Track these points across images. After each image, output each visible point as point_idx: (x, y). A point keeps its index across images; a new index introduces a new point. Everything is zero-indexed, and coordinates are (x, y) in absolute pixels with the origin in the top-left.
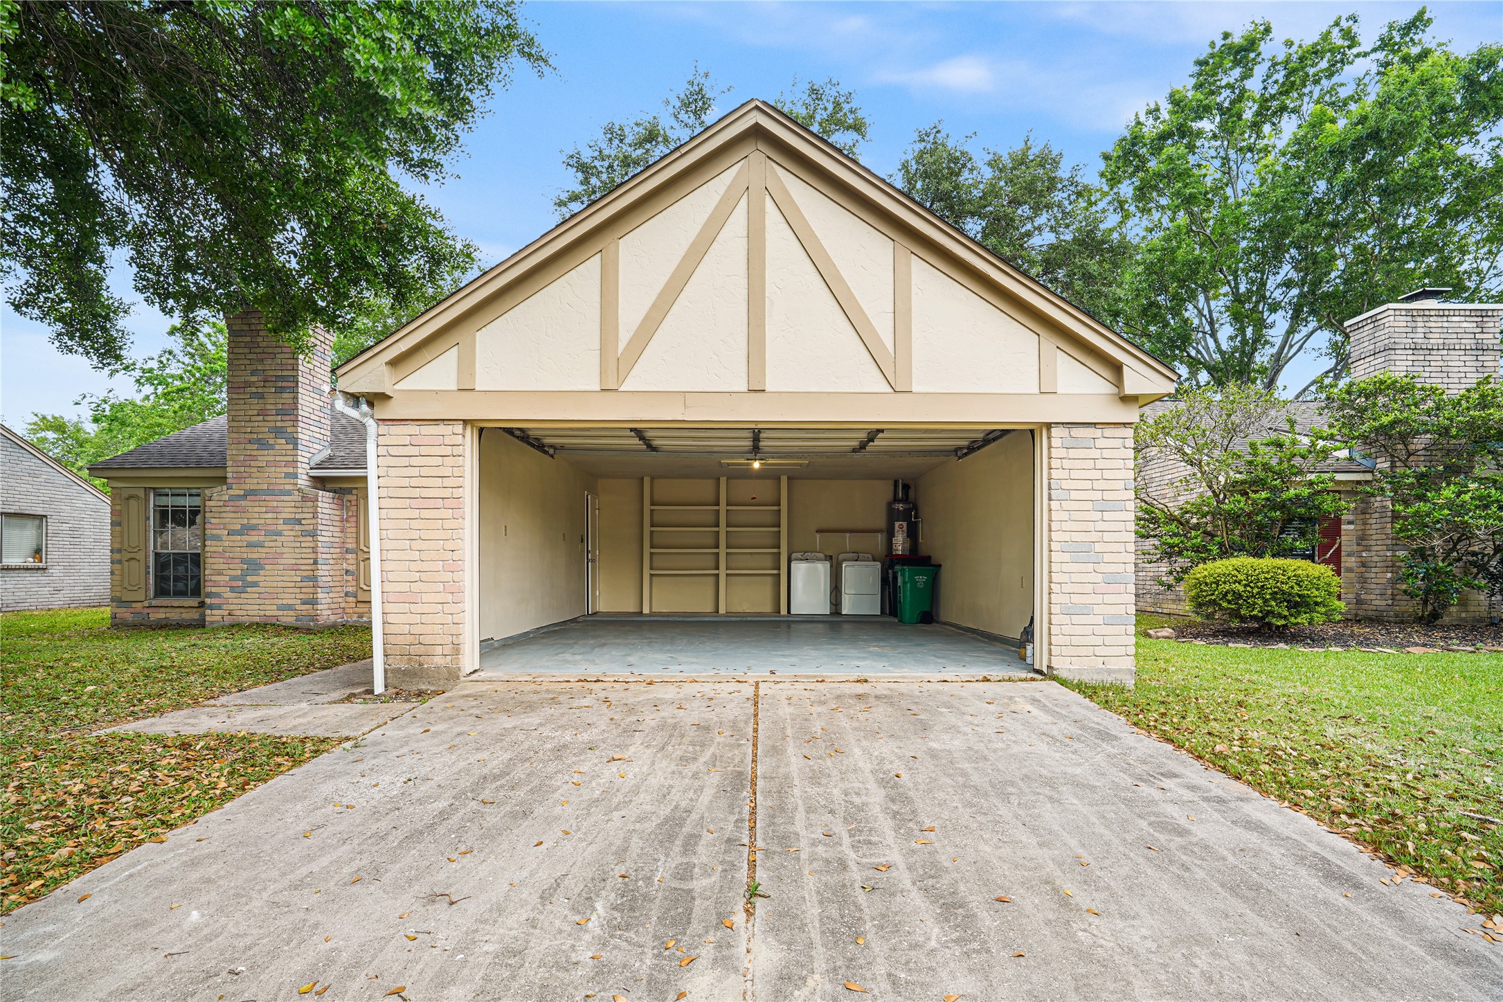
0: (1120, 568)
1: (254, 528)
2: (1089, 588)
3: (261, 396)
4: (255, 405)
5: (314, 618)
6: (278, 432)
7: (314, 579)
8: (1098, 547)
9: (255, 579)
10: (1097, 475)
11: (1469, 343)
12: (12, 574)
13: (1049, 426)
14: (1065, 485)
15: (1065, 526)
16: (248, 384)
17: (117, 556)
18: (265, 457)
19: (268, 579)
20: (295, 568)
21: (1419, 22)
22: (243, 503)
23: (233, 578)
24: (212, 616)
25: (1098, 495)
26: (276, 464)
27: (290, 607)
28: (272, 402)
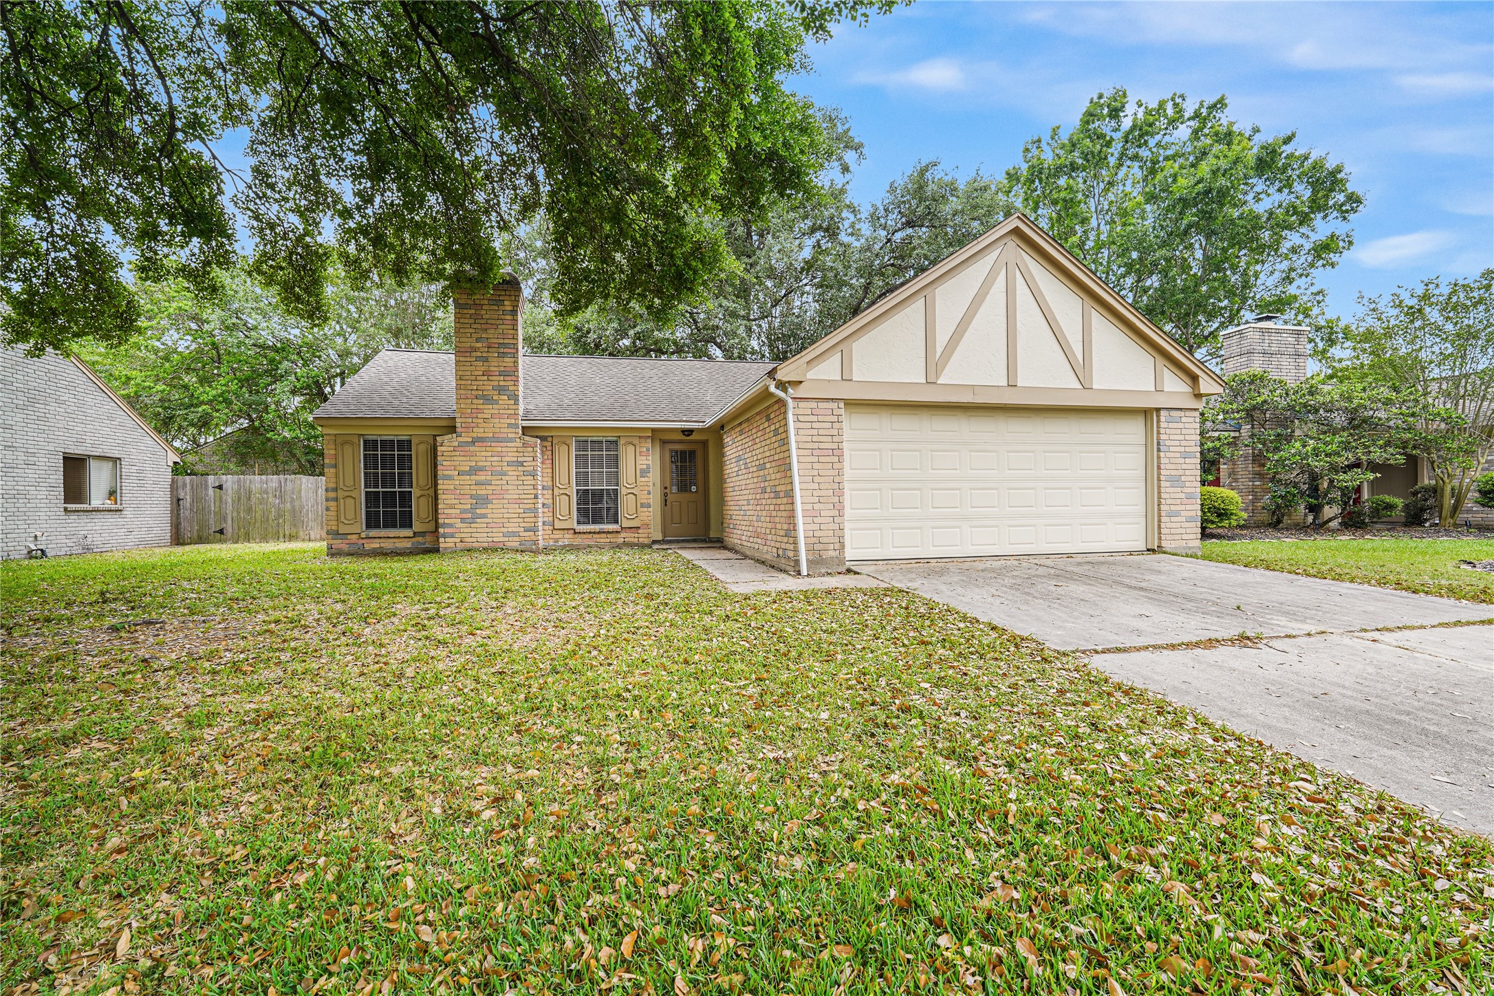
0: (1193, 490)
1: (482, 469)
2: (1179, 501)
3: (486, 360)
4: (480, 367)
5: (535, 542)
6: (501, 390)
7: (535, 510)
8: (1183, 478)
9: (483, 511)
10: (1182, 437)
11: (1291, 351)
13: (1158, 410)
14: (1168, 443)
15: (1168, 466)
16: (475, 350)
17: (332, 495)
18: (489, 410)
19: (494, 511)
20: (519, 502)
22: (472, 448)
23: (464, 511)
24: (443, 544)
25: (1182, 449)
26: (500, 416)
27: (514, 534)
28: (495, 365)
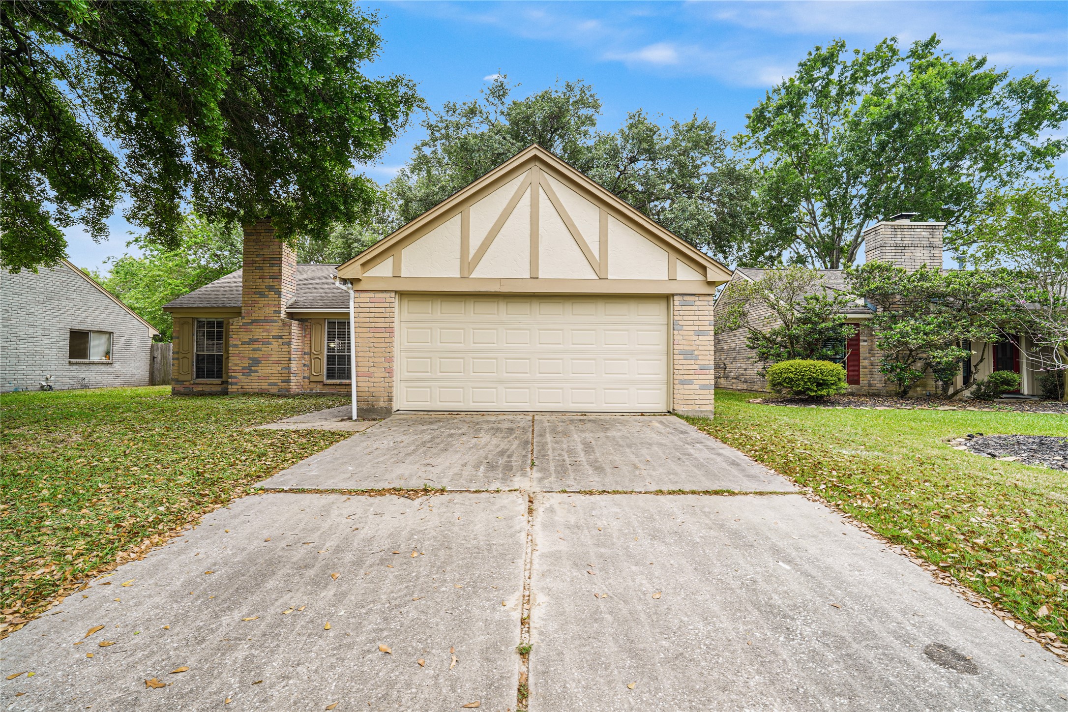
0: (707, 363)
1: (256, 340)
2: (692, 372)
3: (261, 268)
4: (258, 273)
5: (288, 390)
6: (270, 288)
7: (289, 368)
8: (696, 353)
9: (256, 368)
10: (696, 318)
11: (926, 243)
12: (95, 366)
13: (673, 295)
14: (680, 323)
15: (680, 342)
16: (255, 262)
17: (176, 356)
18: (263, 301)
19: (263, 369)
20: (278, 362)
21: (932, 42)
22: (250, 327)
23: (244, 368)
24: (232, 388)
25: (696, 328)
26: (269, 305)
27: (275, 384)
28: (267, 272)
